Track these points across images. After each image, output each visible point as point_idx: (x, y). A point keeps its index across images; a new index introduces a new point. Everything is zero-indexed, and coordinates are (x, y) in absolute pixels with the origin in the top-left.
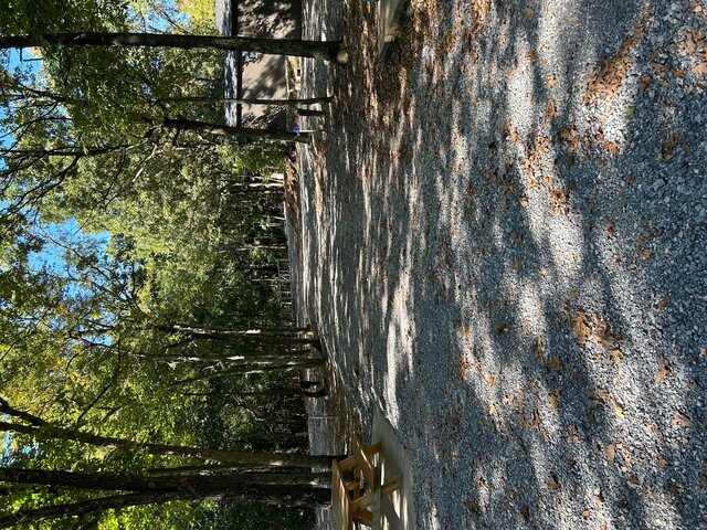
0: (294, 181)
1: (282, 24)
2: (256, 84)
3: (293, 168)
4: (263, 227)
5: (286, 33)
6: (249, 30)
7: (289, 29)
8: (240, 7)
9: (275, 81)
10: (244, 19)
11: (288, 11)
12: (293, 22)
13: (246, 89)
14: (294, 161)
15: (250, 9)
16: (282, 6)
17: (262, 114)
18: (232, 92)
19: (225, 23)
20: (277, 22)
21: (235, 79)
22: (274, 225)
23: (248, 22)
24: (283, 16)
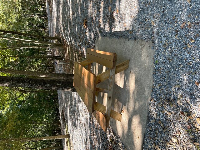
22: (43, 9)
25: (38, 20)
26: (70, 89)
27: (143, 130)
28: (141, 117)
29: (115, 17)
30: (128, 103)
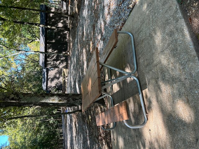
2: (53, 76)
4: (54, 113)
6: (51, 66)
7: (64, 65)
8: (48, 59)
9: (59, 75)
10: (49, 62)
11: (64, 60)
12: (65, 63)
13: (50, 78)
15: (51, 60)
16: (62, 59)
17: (55, 85)
18: (45, 79)
19: (42, 63)
20: (60, 63)
21: (46, 75)
24: (62, 61)
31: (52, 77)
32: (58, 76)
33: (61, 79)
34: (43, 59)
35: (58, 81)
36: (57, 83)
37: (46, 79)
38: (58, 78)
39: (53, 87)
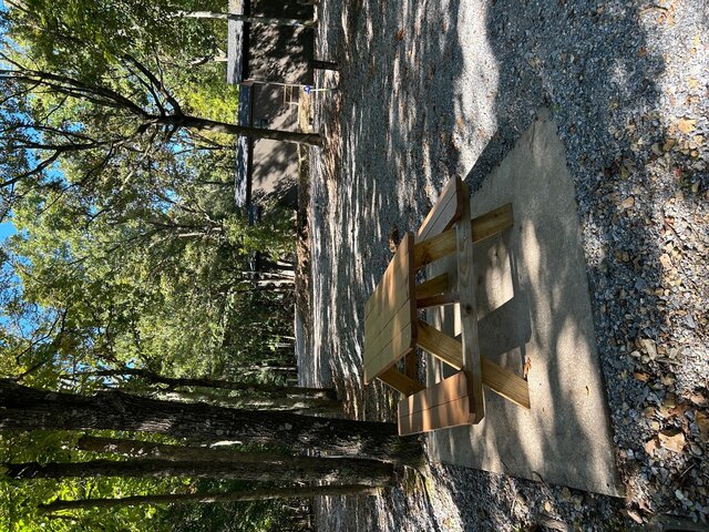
0: (305, 262)
1: (293, 67)
2: (267, 159)
3: (305, 247)
4: (272, 348)
5: (298, 76)
6: (260, 73)
7: (301, 72)
8: (252, 51)
9: (287, 156)
10: (255, 62)
11: (300, 54)
12: (305, 65)
13: (257, 165)
14: (305, 238)
15: (261, 53)
16: (294, 49)
17: (273, 190)
20: (288, 65)
22: (283, 345)
23: (259, 65)
24: (295, 58)
25: (269, 380)
26: (359, 444)
27: (590, 345)
28: (578, 323)
29: (458, 143)
30: (535, 319)
31: (262, 162)
32: (281, 158)
33: (292, 171)
34: (238, 51)
35: (283, 176)
36: (281, 183)
37: (246, 166)
38: (283, 167)
39: (269, 195)
